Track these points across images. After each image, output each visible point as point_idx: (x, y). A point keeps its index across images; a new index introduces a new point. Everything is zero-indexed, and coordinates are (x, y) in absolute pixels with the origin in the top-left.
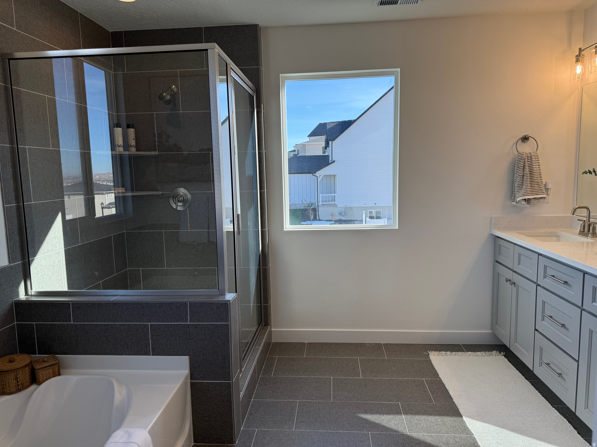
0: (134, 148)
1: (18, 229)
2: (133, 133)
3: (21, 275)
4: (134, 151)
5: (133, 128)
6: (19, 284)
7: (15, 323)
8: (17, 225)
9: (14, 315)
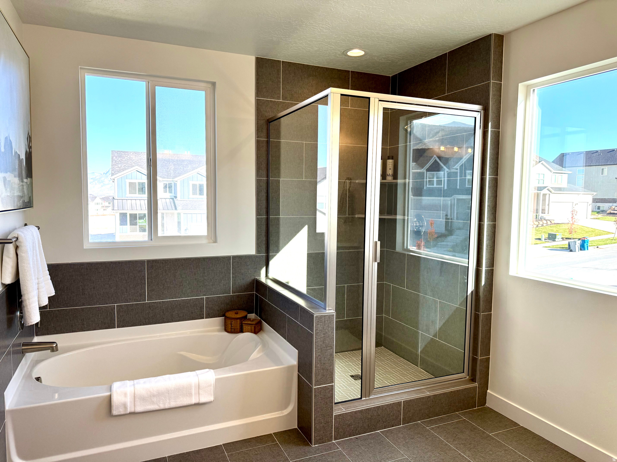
0: (390, 177)
1: (265, 232)
2: (391, 164)
3: (264, 263)
4: (390, 179)
5: (392, 159)
6: (261, 268)
7: (255, 292)
8: (265, 230)
9: (254, 287)
